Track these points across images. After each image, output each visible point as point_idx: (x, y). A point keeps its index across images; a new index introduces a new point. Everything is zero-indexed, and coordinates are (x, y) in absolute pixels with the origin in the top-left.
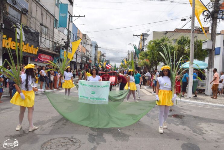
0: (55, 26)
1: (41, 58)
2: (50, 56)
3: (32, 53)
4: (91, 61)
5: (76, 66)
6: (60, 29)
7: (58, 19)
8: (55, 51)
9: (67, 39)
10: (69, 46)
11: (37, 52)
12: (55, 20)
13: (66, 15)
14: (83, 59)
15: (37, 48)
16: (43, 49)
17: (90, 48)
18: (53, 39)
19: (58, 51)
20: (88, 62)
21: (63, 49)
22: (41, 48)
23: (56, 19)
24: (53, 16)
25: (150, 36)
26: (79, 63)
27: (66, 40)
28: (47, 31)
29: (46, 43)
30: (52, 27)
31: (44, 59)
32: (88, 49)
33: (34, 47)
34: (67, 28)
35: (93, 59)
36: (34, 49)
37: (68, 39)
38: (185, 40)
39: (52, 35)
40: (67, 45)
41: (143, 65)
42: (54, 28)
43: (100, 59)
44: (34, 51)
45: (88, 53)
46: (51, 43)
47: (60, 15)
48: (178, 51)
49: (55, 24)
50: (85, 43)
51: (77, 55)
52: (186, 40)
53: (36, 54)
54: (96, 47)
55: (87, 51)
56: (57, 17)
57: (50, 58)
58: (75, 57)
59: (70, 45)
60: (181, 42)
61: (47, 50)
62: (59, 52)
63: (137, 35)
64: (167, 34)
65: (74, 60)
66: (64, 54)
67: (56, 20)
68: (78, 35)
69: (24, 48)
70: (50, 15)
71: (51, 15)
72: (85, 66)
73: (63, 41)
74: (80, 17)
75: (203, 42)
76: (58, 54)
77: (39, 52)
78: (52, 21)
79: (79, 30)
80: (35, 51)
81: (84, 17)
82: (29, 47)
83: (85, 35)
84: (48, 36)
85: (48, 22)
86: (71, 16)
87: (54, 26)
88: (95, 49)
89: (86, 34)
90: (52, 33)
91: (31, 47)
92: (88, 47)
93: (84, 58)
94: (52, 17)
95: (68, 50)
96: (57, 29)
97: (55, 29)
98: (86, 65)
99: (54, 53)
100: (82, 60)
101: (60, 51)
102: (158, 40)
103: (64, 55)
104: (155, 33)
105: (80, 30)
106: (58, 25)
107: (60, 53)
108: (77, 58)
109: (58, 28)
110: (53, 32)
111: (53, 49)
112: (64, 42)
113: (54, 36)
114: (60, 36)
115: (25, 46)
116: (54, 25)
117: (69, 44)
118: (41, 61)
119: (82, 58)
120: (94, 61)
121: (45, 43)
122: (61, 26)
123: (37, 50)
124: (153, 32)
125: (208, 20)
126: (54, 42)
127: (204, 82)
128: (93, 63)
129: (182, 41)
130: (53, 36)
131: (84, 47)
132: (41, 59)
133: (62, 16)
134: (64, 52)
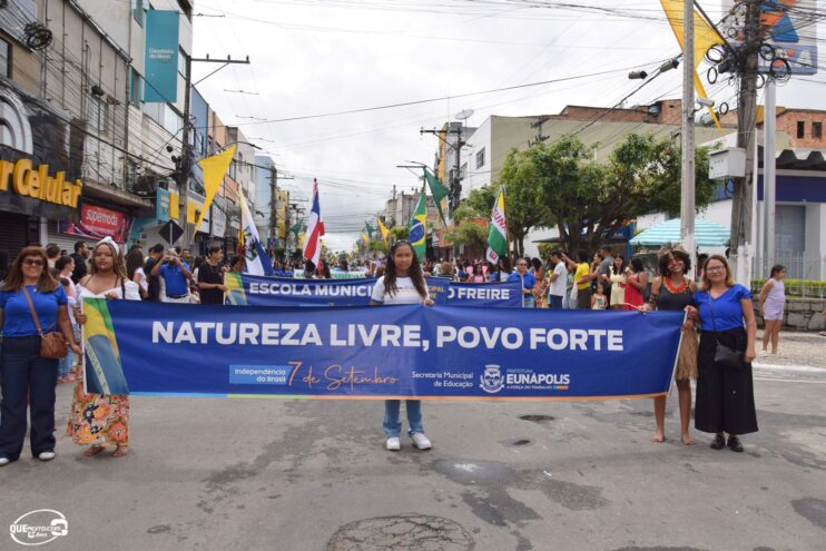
0: (132, 98)
1: (89, 223)
2: (120, 214)
3: (59, 202)
6: (150, 108)
7: (141, 71)
8: (136, 194)
10: (192, 175)
11: (79, 197)
12: (130, 73)
13: (174, 60)
14: (233, 224)
15: (75, 184)
16: (97, 187)
17: (252, 180)
18: (126, 147)
19: (145, 193)
21: (164, 185)
22: (88, 184)
23: (133, 69)
24: (125, 59)
26: (217, 238)
27: (178, 152)
29: (104, 164)
31: (96, 224)
32: (246, 187)
33: (66, 179)
34: (180, 105)
36: (68, 186)
37: (188, 149)
38: (641, 147)
39: (122, 132)
40: (183, 171)
41: (463, 241)
42: (128, 103)
43: (287, 223)
44: (65, 194)
46: (119, 165)
47: (147, 54)
49: (130, 91)
51: (214, 209)
52: (646, 148)
53: (75, 205)
56: (139, 64)
57: (120, 220)
59: (195, 169)
60: (629, 154)
61: (110, 192)
62: (153, 197)
63: (434, 132)
64: (544, 125)
65: (204, 228)
66: (169, 204)
67: (136, 74)
68: (210, 133)
69: (31, 182)
70: (113, 55)
71: (118, 52)
73: (169, 155)
74: (229, 61)
75: (713, 155)
76: (147, 204)
77: (85, 201)
78: (121, 74)
79: (214, 113)
80: (69, 196)
81: (247, 62)
82: (50, 179)
84: (106, 133)
85: (111, 79)
86: (189, 59)
87: (127, 98)
89: (236, 129)
90: (122, 124)
91: (55, 178)
92: (244, 178)
94: (120, 63)
95: (185, 191)
96: (138, 108)
97: (131, 109)
99: (137, 200)
100: (228, 226)
101: (155, 194)
103: (169, 209)
104: (498, 123)
105: (218, 115)
106: (142, 94)
107: (154, 201)
108: (215, 221)
109: (141, 105)
110: (126, 123)
111: (128, 185)
112: (173, 158)
113: (130, 138)
114: (151, 138)
115: (33, 174)
116: (127, 92)
117: (191, 165)
118: (89, 233)
120: (269, 228)
121: (99, 164)
123: (78, 191)
124: (493, 117)
125: (721, 76)
126: (128, 159)
130: (126, 137)
132: (87, 227)
133: (159, 60)
134: (169, 196)
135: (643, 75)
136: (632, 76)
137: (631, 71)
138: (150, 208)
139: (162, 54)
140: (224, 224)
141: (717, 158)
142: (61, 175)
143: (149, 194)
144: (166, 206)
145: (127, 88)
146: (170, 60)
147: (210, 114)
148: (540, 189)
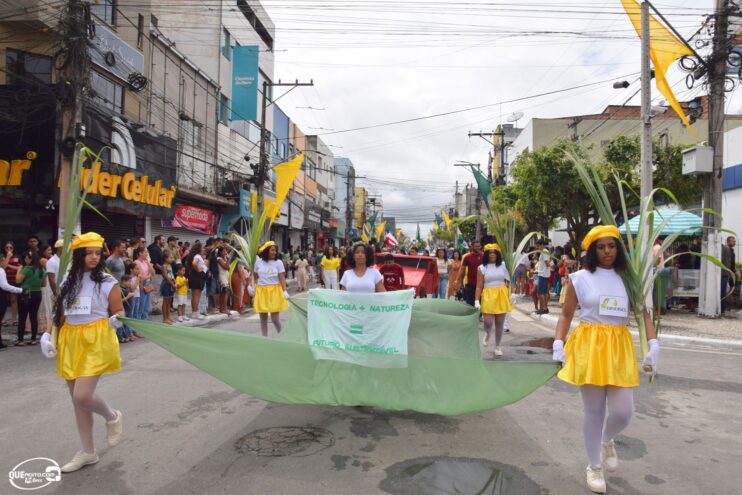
0: (221, 118)
1: (185, 219)
2: (210, 212)
3: (157, 204)
4: (336, 220)
5: (289, 240)
6: (236, 124)
7: (229, 94)
8: (224, 195)
9: (258, 155)
10: (268, 179)
11: (173, 199)
12: (219, 98)
13: (255, 82)
14: (311, 218)
15: (170, 189)
16: (188, 191)
17: (331, 180)
18: (216, 157)
19: (231, 194)
20: (326, 224)
21: (247, 188)
22: (181, 189)
23: (223, 96)
24: (215, 87)
25: (523, 132)
26: (296, 230)
27: (256, 161)
28: (196, 134)
29: (195, 173)
30: (211, 122)
31: (191, 220)
32: (324, 185)
33: (163, 186)
34: (259, 120)
35: (340, 214)
36: (164, 191)
37: (264, 156)
38: (628, 148)
39: (213, 145)
40: (260, 176)
42: (218, 122)
43: (364, 215)
44: (161, 198)
45: (325, 198)
46: (210, 172)
47: (234, 81)
48: (610, 183)
49: (219, 112)
50: (313, 167)
51: (292, 205)
52: (632, 148)
53: (169, 206)
54: (351, 176)
55: (322, 189)
56: (226, 90)
57: (210, 217)
58: (286, 212)
59: (270, 173)
60: (618, 154)
61: (200, 194)
62: (237, 198)
63: (479, 135)
64: (579, 125)
65: (283, 221)
66: (251, 202)
67: (225, 99)
68: (291, 141)
69: (134, 190)
70: (204, 85)
71: (209, 83)
72: (315, 239)
73: (248, 164)
74: (297, 84)
75: (685, 153)
76: (232, 203)
77: (178, 202)
78: (212, 101)
79: (295, 125)
80: (164, 199)
81: (312, 84)
82: (150, 186)
84: (199, 147)
85: (200, 106)
86: (268, 84)
87: (217, 118)
88: (348, 184)
89: (315, 137)
90: (213, 139)
91: (153, 185)
92: (323, 178)
93: (313, 213)
94: (211, 90)
95: (262, 190)
96: (226, 125)
97: (221, 127)
98: (321, 235)
99: (222, 200)
100: (306, 219)
101: (238, 195)
102: (544, 150)
103: (251, 206)
105: (298, 126)
106: (230, 114)
107: (238, 200)
108: (292, 215)
109: (229, 122)
110: (216, 138)
111: (217, 188)
112: (252, 166)
113: (219, 149)
114: (238, 149)
115: (136, 183)
116: (217, 114)
117: (267, 170)
119: (306, 214)
120: (344, 220)
121: (193, 172)
122: (237, 116)
123: (172, 195)
126: (218, 167)
127: (692, 275)
128: (341, 229)
129: (621, 151)
130: (216, 150)
131: (313, 176)
133: (243, 86)
134: (251, 196)
135: (625, 85)
136: (617, 86)
137: (615, 82)
138: (235, 206)
139: (245, 81)
140: (302, 217)
141: (688, 156)
142: (158, 183)
143: (234, 195)
144: (248, 204)
145: (217, 110)
146: (251, 85)
147: (291, 127)
148: (539, 186)
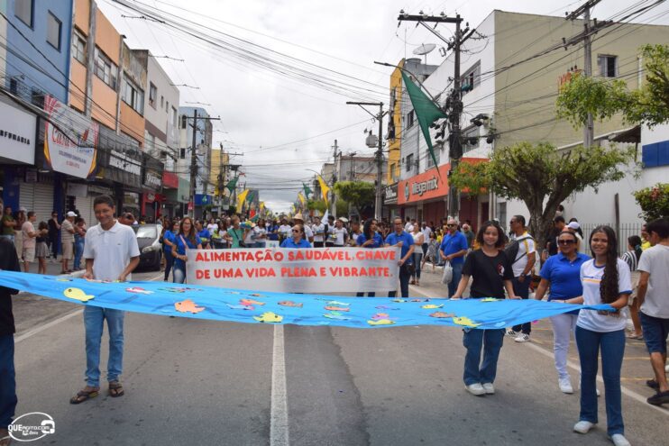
14: (113, 162)
43: (221, 178)
45: (161, 145)
55: (154, 131)
83: (141, 55)
88: (195, 127)
93: (122, 156)
124: (498, 14)
